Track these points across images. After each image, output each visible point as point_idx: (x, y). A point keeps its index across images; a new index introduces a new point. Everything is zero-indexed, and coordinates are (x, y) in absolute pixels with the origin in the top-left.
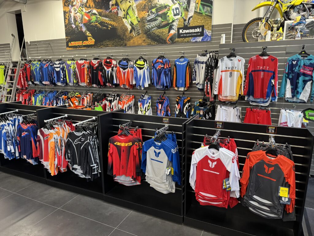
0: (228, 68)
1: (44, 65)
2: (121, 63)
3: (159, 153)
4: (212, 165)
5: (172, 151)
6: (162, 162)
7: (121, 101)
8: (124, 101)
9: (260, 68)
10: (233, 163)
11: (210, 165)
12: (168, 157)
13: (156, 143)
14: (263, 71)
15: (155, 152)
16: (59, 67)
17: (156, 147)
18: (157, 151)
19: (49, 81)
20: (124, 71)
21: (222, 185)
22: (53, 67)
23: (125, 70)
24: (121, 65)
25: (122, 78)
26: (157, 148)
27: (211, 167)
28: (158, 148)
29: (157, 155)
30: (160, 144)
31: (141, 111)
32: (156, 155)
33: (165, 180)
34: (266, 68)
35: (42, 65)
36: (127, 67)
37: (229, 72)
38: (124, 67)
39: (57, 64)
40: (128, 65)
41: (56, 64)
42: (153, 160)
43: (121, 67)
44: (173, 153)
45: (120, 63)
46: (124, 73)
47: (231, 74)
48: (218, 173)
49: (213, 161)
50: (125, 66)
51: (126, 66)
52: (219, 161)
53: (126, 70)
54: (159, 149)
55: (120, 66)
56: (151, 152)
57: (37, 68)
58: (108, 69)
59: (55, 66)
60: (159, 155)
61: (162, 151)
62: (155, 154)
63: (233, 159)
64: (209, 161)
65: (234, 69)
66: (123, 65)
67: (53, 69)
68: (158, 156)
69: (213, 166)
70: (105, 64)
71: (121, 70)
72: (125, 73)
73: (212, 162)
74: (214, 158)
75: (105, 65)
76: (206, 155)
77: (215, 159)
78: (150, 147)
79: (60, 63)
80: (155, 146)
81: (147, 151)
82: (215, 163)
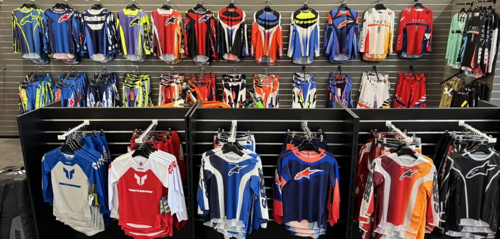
0: (376, 22)
1: (57, 16)
2: (262, 16)
3: (72, 172)
4: (141, 181)
5: (93, 166)
6: (79, 187)
7: (262, 87)
8: (267, 86)
9: (415, 21)
10: (170, 174)
11: (138, 182)
12: (88, 177)
13: (67, 156)
14: (417, 24)
15: (65, 170)
16: (101, 22)
17: (66, 162)
18: (69, 168)
19: (71, 52)
20: (267, 31)
21: (159, 209)
22: (82, 21)
23: (270, 30)
24: (260, 19)
25: (262, 43)
26: (68, 163)
27: (139, 184)
28: (70, 163)
29: (70, 174)
30: (72, 156)
31: (299, 102)
32: (67, 176)
33: (89, 213)
34: (421, 21)
35: (51, 17)
36: (275, 23)
37: (377, 27)
38: (267, 23)
39: (93, 16)
40: (278, 19)
41: (90, 15)
42: (64, 184)
43: (261, 25)
44: (96, 168)
45: (260, 17)
46: (268, 36)
47: (379, 28)
48: (151, 192)
49: (141, 174)
50: (269, 21)
51: (273, 21)
52: (150, 173)
53: (273, 30)
54: (72, 165)
55: (260, 21)
56: (58, 172)
57: (31, 24)
58: (231, 26)
59: (88, 19)
60: (73, 175)
61: (77, 167)
62: (65, 174)
63: (169, 169)
64: (136, 176)
65: (383, 23)
66: (265, 20)
67: (83, 26)
68: (71, 177)
69: (143, 183)
70: (223, 16)
71: (261, 29)
72: (269, 34)
73: (141, 177)
74: (143, 169)
75: (222, 19)
76: (131, 167)
77: (144, 171)
78: (55, 163)
79: (105, 14)
80: (64, 161)
81: (51, 170)
82: (145, 177)
